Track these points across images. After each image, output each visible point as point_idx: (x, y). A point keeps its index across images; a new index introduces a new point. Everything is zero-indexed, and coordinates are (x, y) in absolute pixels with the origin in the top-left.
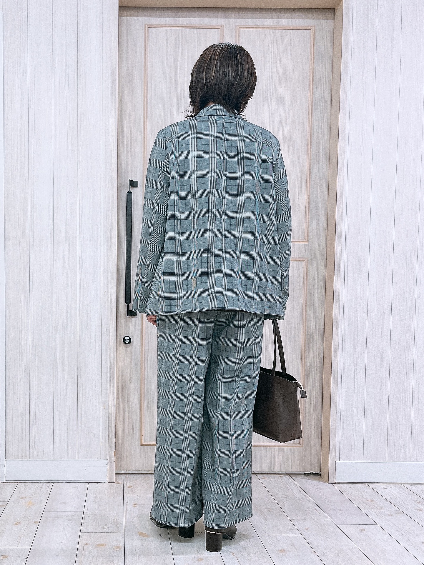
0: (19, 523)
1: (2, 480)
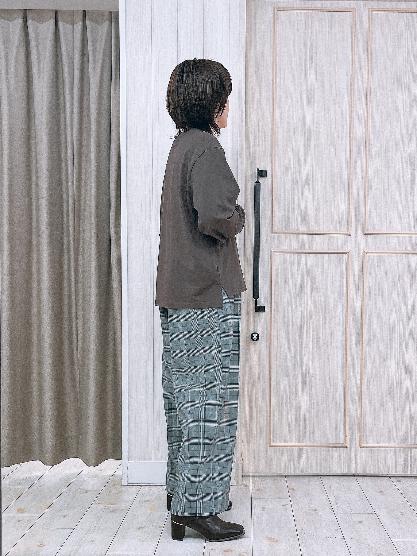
0: (142, 527)
1: (125, 482)
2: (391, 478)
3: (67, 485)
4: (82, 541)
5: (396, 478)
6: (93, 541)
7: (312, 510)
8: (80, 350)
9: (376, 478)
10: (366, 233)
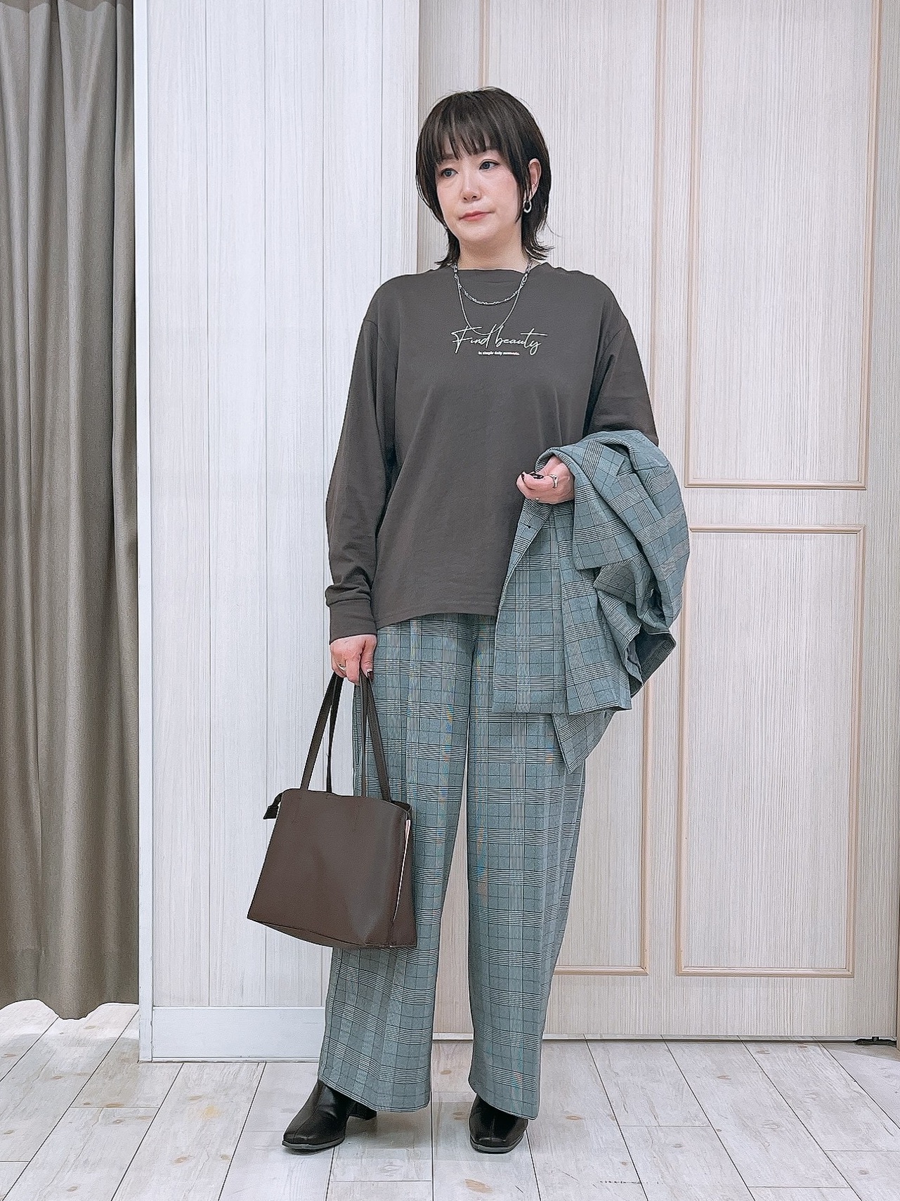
0: (185, 1158)
1: (145, 1055)
2: (748, 1045)
3: (14, 1060)
4: (49, 1189)
5: (759, 1044)
6: (74, 1189)
7: (568, 1118)
8: (43, 753)
9: (713, 1045)
10: (690, 482)
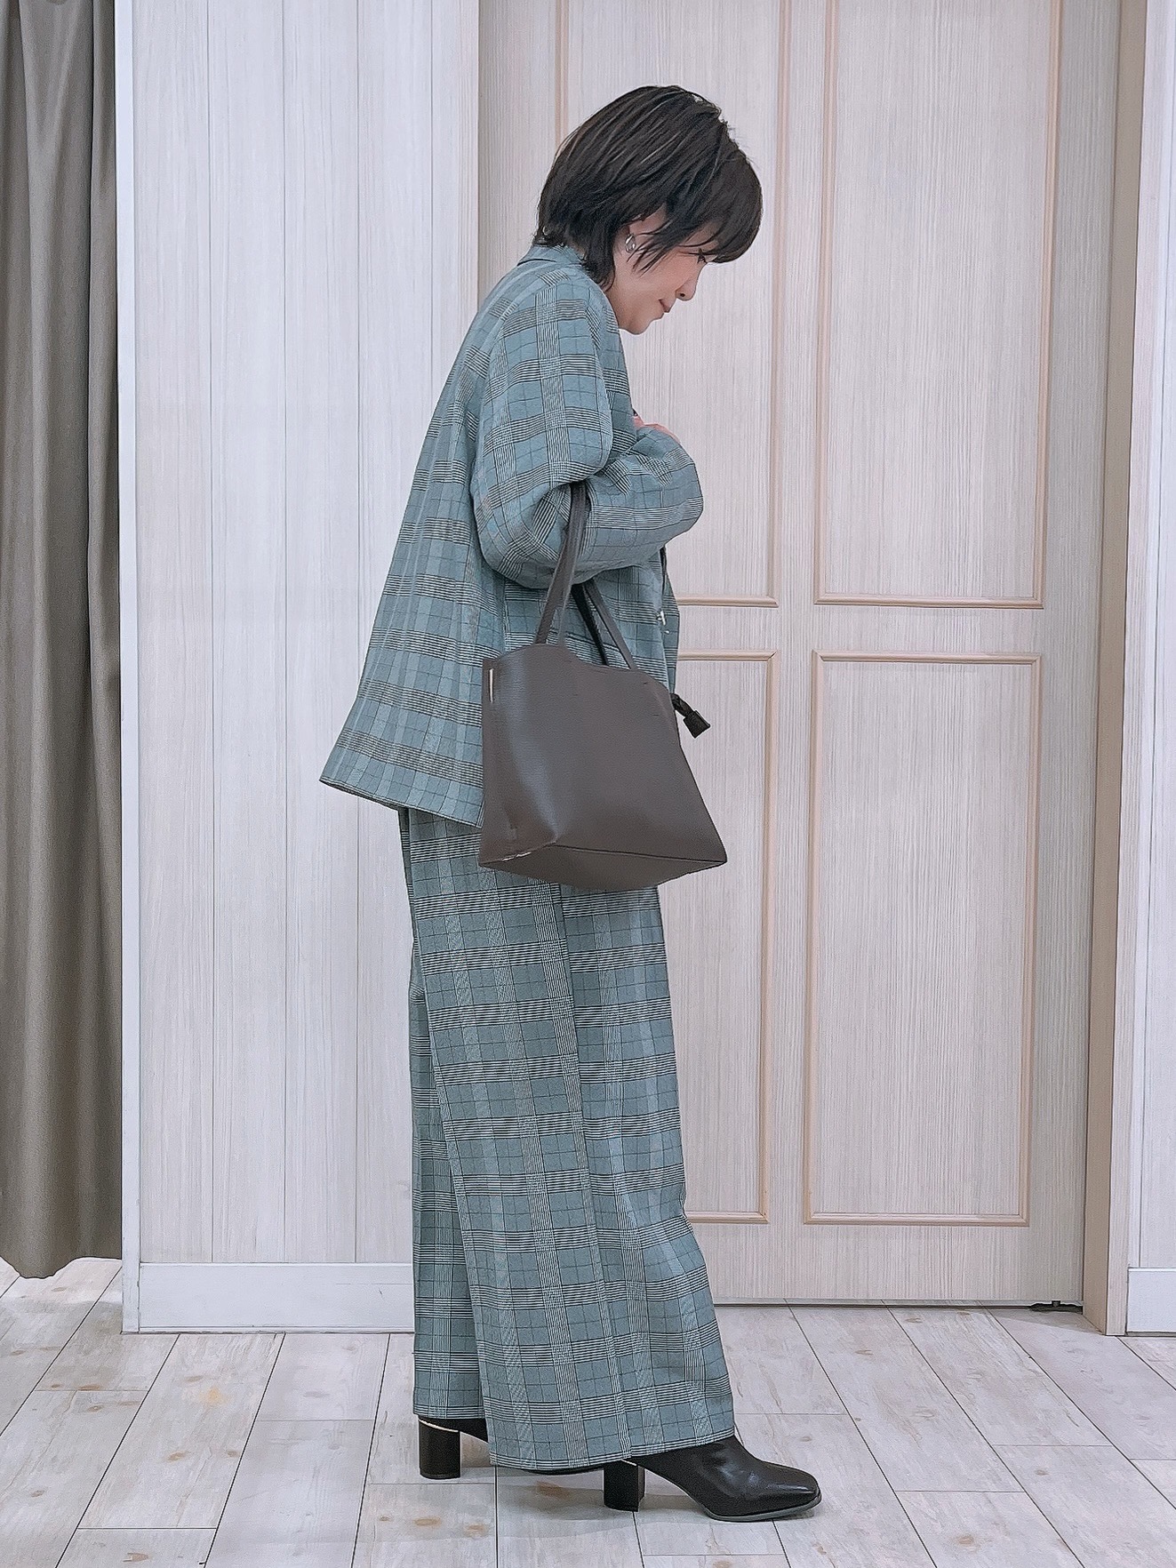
0: (181, 1455)
1: (129, 1324)
2: (895, 1311)
4: (7, 1494)
5: (908, 1310)
6: (38, 1494)
9: (850, 1311)
10: (822, 598)
